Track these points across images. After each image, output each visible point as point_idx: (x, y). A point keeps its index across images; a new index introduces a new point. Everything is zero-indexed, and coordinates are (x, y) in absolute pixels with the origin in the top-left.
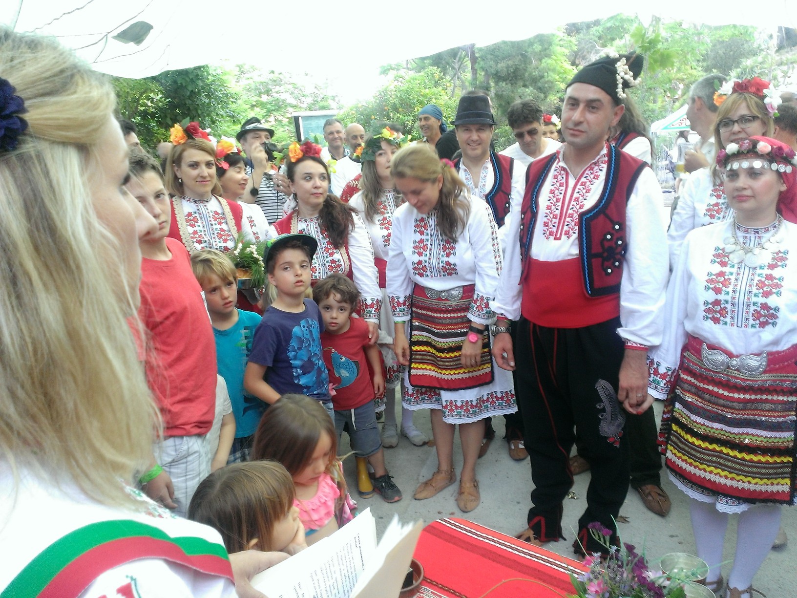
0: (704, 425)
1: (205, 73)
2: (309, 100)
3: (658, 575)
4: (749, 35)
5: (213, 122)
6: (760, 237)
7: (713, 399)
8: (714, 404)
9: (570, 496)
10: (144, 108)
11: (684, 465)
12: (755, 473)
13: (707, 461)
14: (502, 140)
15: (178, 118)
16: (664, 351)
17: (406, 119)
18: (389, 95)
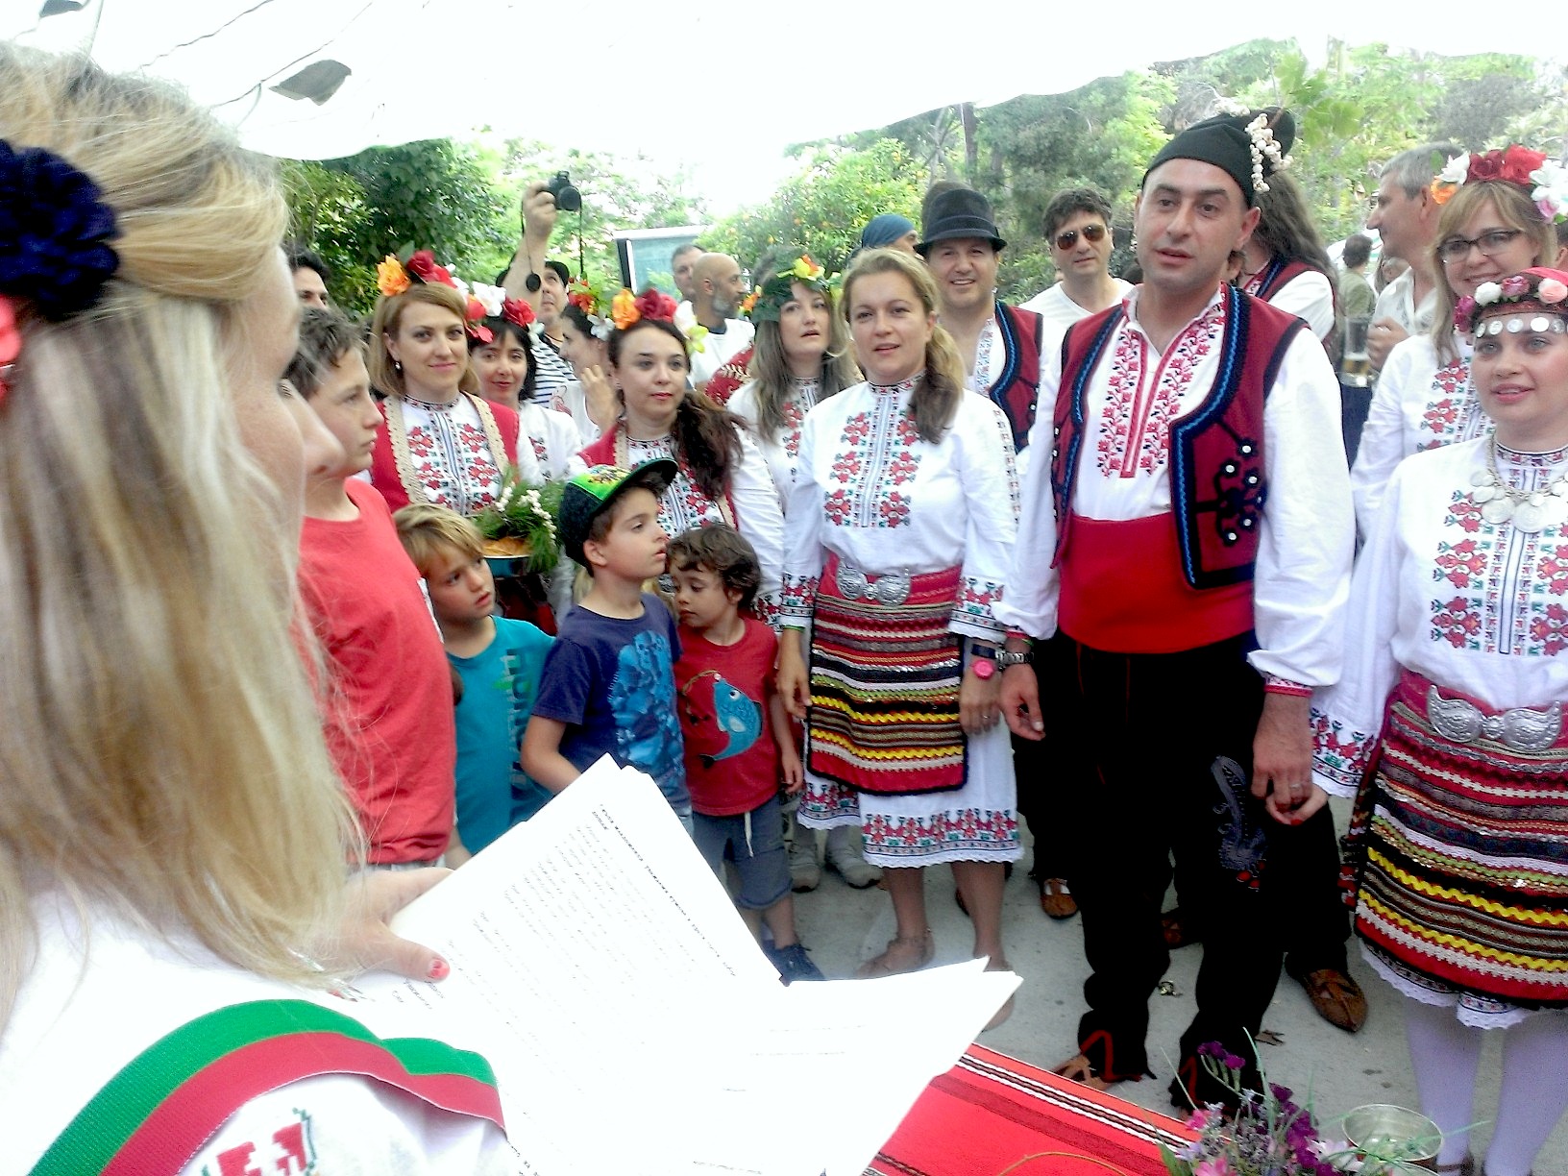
0: (1433, 850)
1: (445, 158)
2: (646, 209)
3: (1337, 1150)
4: (1524, 68)
5: (461, 252)
6: (1544, 472)
7: (1451, 798)
8: (1454, 807)
9: (1164, 991)
10: (326, 226)
11: (1392, 931)
12: (1538, 948)
13: (1439, 922)
14: (1027, 282)
15: (391, 245)
16: (1349, 700)
17: (837, 243)
18: (802, 195)
